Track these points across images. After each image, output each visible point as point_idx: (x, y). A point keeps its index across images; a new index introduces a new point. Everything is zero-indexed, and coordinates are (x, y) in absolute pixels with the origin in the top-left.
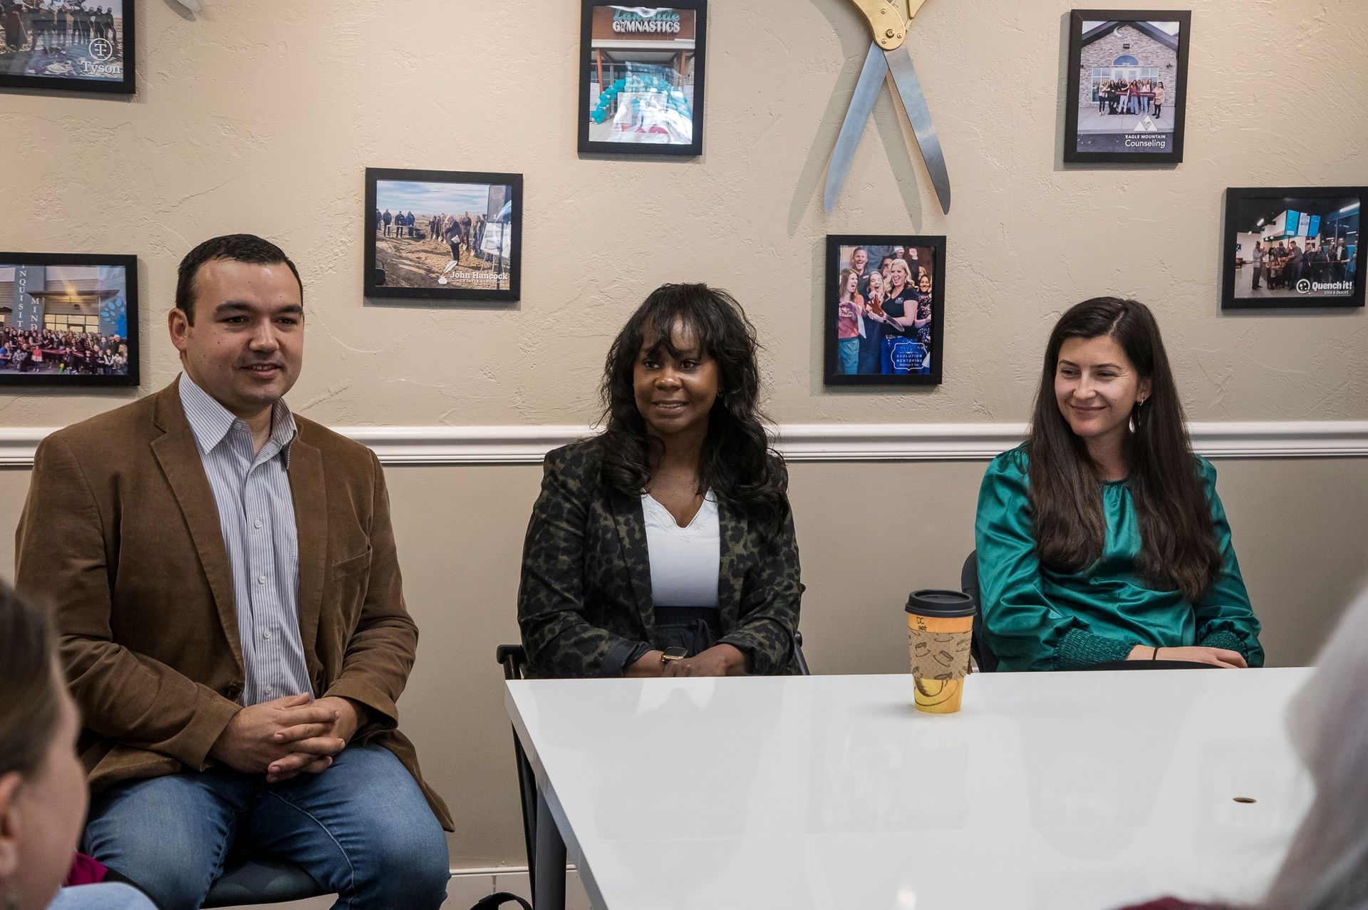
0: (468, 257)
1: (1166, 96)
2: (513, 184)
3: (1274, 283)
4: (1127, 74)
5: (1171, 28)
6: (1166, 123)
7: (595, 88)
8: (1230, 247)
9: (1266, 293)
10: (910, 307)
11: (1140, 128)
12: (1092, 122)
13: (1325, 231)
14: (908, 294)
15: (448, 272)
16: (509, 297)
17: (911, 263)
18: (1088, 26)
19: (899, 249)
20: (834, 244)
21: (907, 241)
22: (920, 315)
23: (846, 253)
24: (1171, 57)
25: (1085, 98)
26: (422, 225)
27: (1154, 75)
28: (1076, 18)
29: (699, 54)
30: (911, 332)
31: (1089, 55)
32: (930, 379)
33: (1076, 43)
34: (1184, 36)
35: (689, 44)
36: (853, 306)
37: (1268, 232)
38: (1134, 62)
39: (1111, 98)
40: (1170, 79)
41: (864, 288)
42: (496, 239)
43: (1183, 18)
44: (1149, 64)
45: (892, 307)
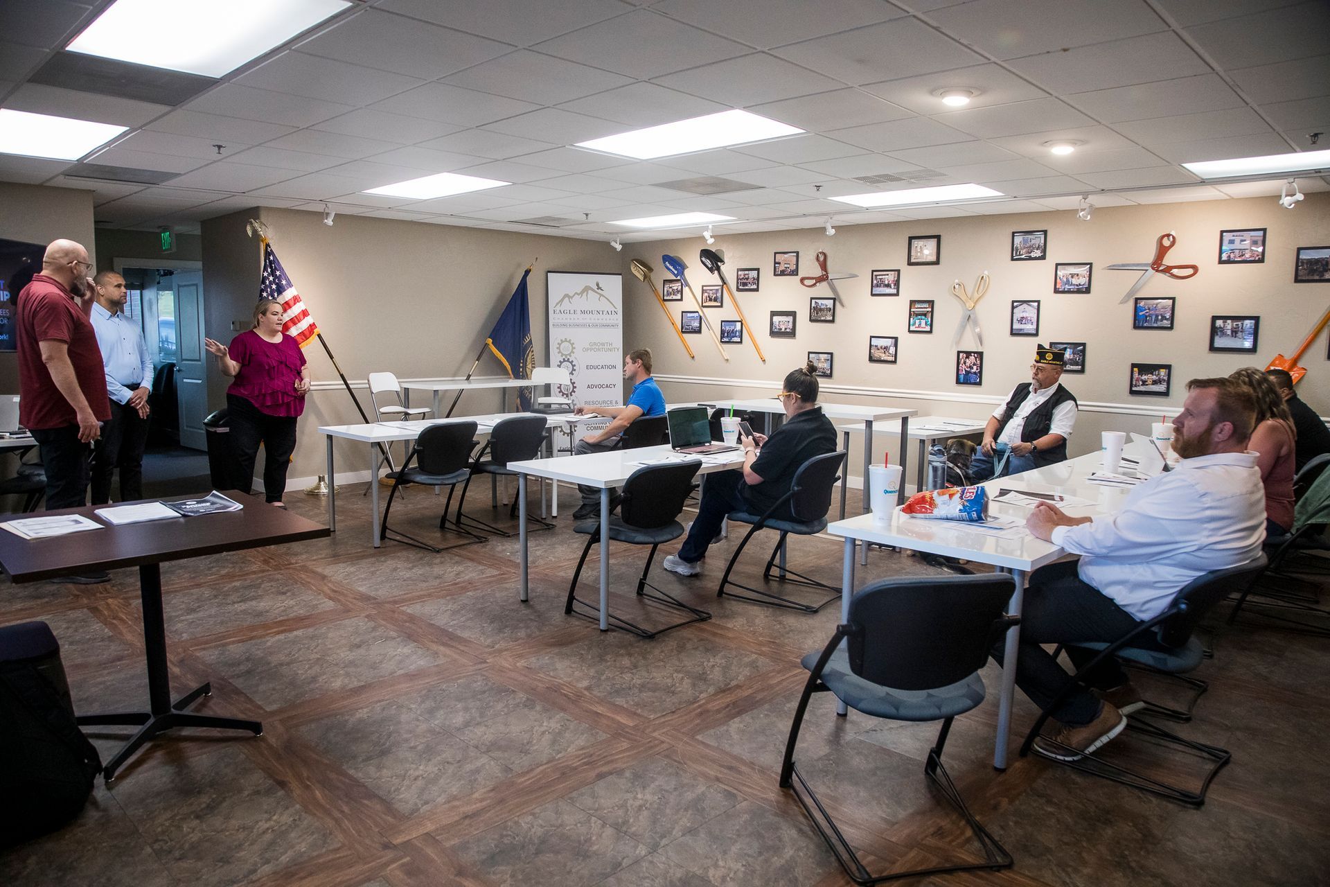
0: (887, 354)
1: (1035, 320)
2: (896, 339)
4: (1025, 315)
5: (1036, 304)
6: (1034, 327)
7: (911, 319)
10: (975, 367)
11: (1028, 327)
12: (1016, 326)
13: (1074, 353)
14: (974, 364)
15: (884, 357)
16: (894, 362)
17: (976, 358)
18: (1015, 304)
19: (973, 354)
20: (959, 353)
21: (975, 353)
22: (977, 369)
23: (961, 355)
24: (1035, 310)
25: (1015, 320)
26: (879, 347)
27: (1031, 315)
28: (1013, 302)
29: (932, 312)
30: (975, 373)
31: (1015, 310)
32: (980, 384)
33: (1013, 308)
34: (1039, 306)
35: (930, 310)
36: (962, 367)
38: (1026, 312)
39: (1021, 321)
40: (1035, 316)
41: (965, 363)
42: (892, 350)
43: (1038, 302)
44: (1030, 312)
45: (971, 367)
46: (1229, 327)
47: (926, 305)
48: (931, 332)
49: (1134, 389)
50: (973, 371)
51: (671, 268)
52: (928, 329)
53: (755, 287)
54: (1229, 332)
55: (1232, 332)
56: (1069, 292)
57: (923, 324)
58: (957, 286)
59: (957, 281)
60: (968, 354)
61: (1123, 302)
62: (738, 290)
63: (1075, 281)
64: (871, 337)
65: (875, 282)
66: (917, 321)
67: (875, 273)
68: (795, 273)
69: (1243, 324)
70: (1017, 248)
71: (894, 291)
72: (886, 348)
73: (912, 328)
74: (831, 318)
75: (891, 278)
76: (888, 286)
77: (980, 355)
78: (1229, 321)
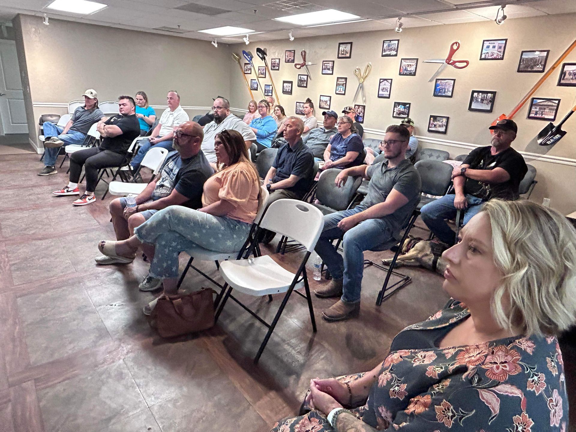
0: (326, 104)
1: (389, 90)
2: (330, 97)
3: (398, 115)
4: (385, 87)
5: (390, 81)
6: (388, 93)
7: (337, 87)
8: (394, 109)
9: (397, 116)
10: (361, 113)
11: (386, 93)
12: (381, 92)
13: (405, 108)
14: (361, 112)
15: (325, 106)
17: (362, 108)
18: (381, 81)
20: (355, 105)
21: (362, 106)
23: (356, 107)
24: (390, 84)
25: (380, 89)
26: (323, 101)
27: (387, 87)
28: (380, 79)
29: (346, 84)
30: (361, 116)
31: (381, 84)
32: (362, 122)
33: (380, 82)
34: (391, 82)
35: (345, 82)
37: (398, 108)
39: (383, 90)
40: (389, 87)
41: (357, 111)
42: (328, 103)
43: (392, 80)
44: (387, 85)
45: (360, 114)
46: (480, 97)
47: (343, 80)
48: (344, 94)
49: (430, 129)
50: (360, 115)
51: (247, 57)
52: (343, 93)
53: (277, 68)
54: (480, 100)
55: (481, 100)
56: (406, 75)
57: (342, 90)
58: (357, 70)
59: (357, 67)
60: (359, 106)
61: (431, 81)
62: (272, 69)
63: (409, 69)
64: (321, 96)
65: (324, 67)
66: (339, 88)
67: (324, 62)
68: (293, 61)
69: (487, 96)
70: (385, 49)
71: (331, 72)
72: (326, 102)
73: (337, 92)
74: (305, 85)
75: (330, 65)
76: (329, 69)
77: (364, 107)
78: (480, 94)
